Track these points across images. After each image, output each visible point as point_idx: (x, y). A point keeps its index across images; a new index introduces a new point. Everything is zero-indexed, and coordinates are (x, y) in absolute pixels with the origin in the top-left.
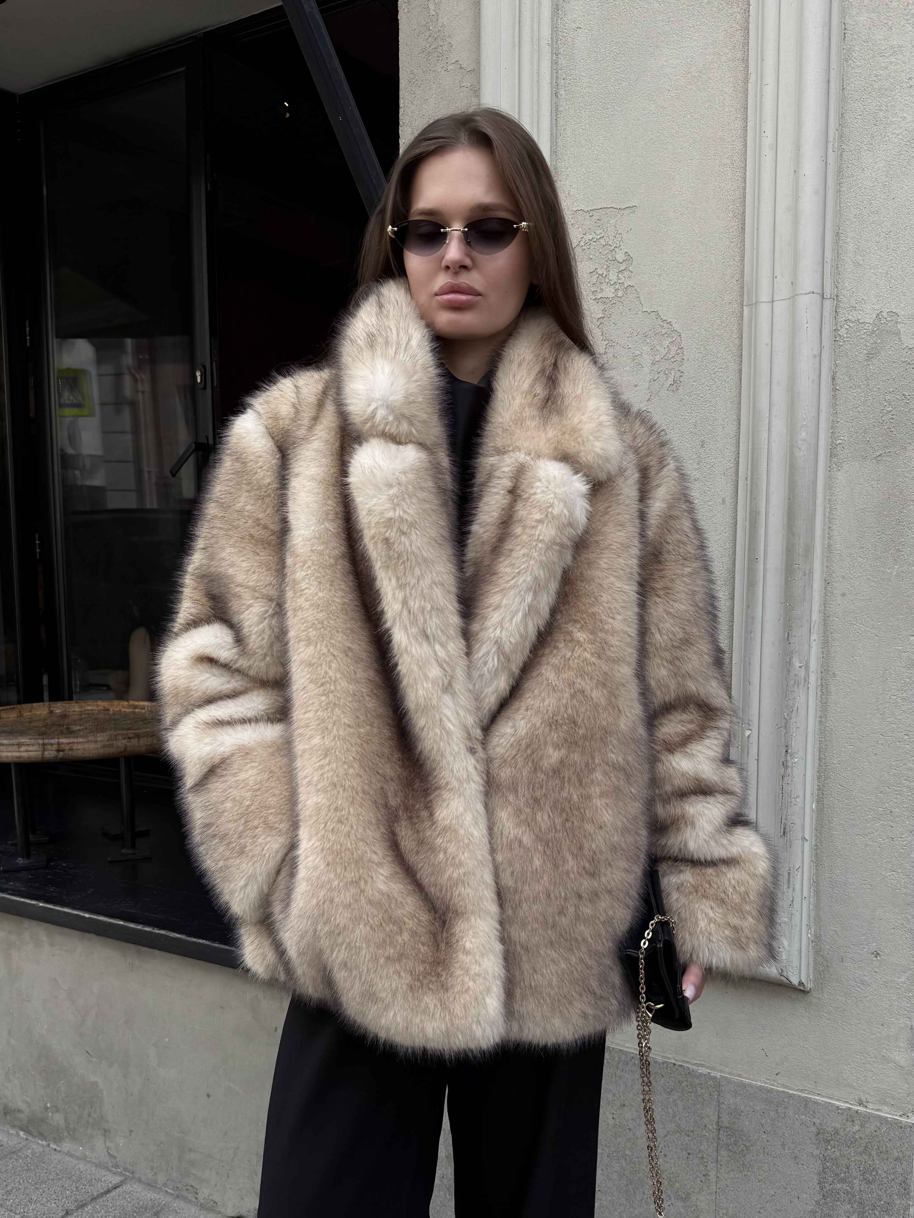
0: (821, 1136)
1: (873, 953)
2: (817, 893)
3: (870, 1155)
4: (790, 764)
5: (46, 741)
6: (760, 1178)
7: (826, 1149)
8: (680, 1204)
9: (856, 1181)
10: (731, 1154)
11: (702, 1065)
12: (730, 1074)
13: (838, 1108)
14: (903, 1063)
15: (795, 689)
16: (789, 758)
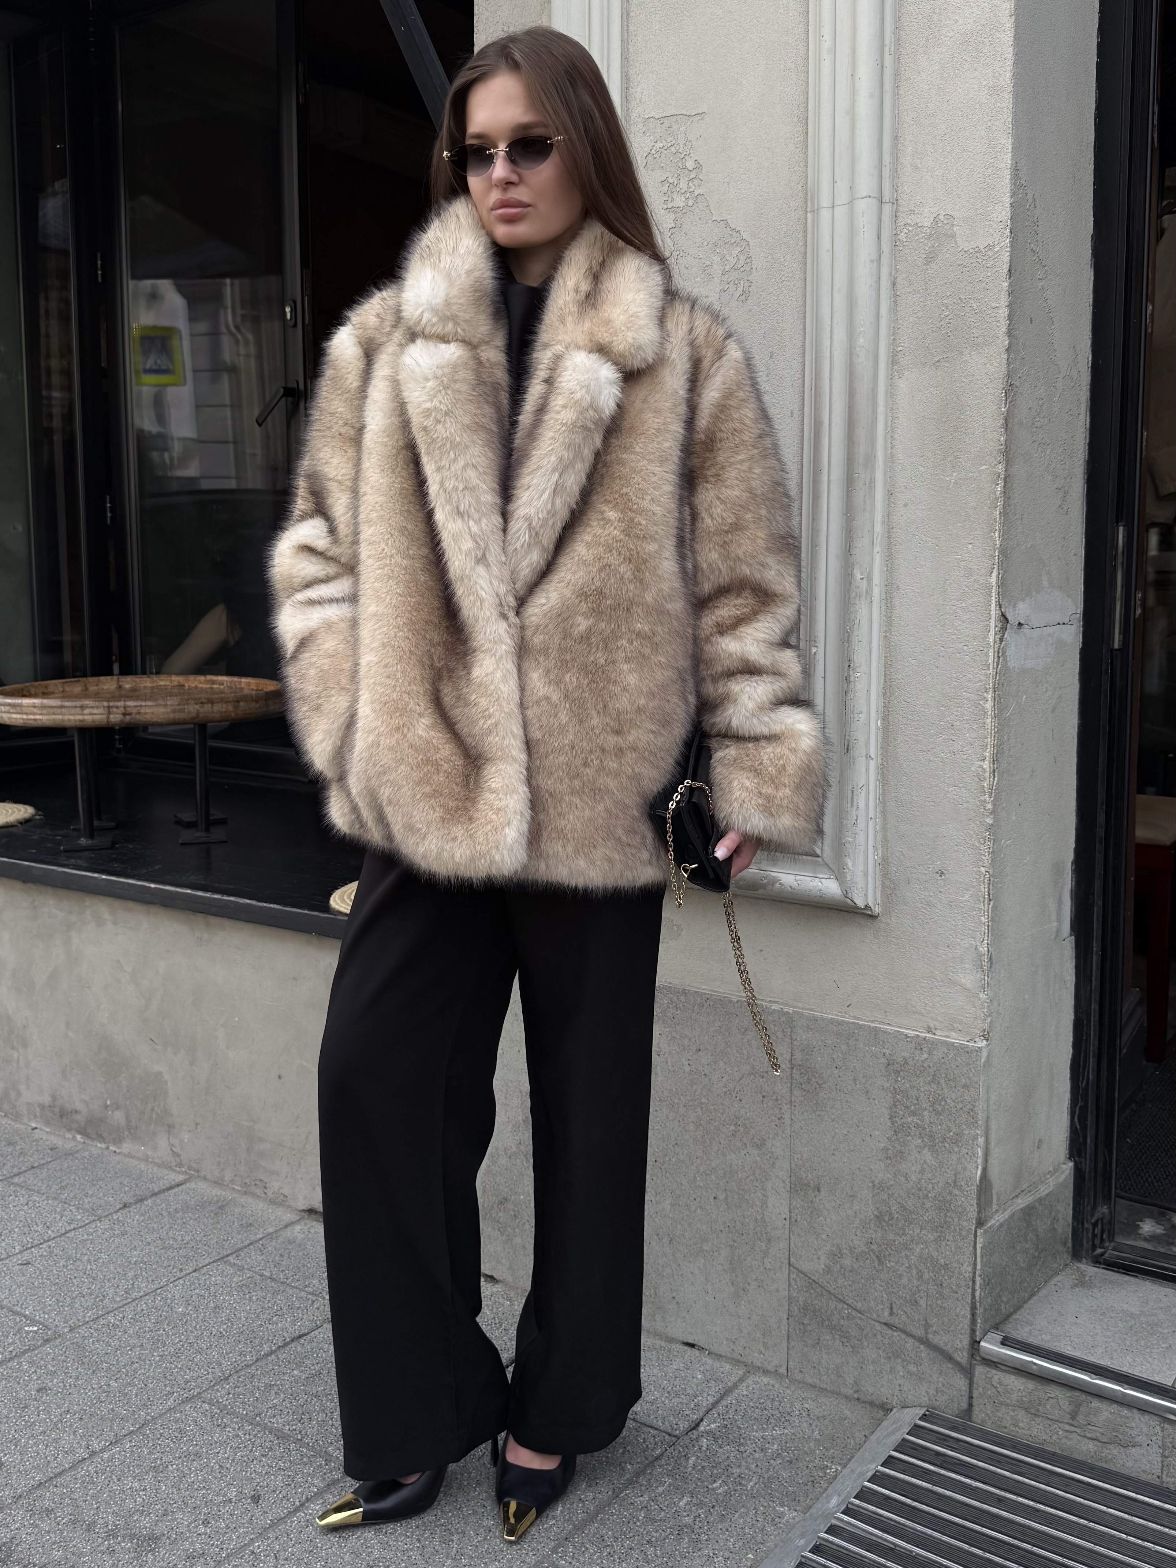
0: (891, 1067)
1: (937, 873)
2: (884, 813)
3: (939, 1083)
4: (852, 679)
5: (112, 704)
6: (833, 1117)
7: (896, 1081)
8: (755, 1152)
9: (926, 1113)
10: (804, 1093)
11: (776, 1002)
12: (803, 1009)
13: (906, 1036)
14: (969, 985)
15: (857, 602)
16: (851, 672)
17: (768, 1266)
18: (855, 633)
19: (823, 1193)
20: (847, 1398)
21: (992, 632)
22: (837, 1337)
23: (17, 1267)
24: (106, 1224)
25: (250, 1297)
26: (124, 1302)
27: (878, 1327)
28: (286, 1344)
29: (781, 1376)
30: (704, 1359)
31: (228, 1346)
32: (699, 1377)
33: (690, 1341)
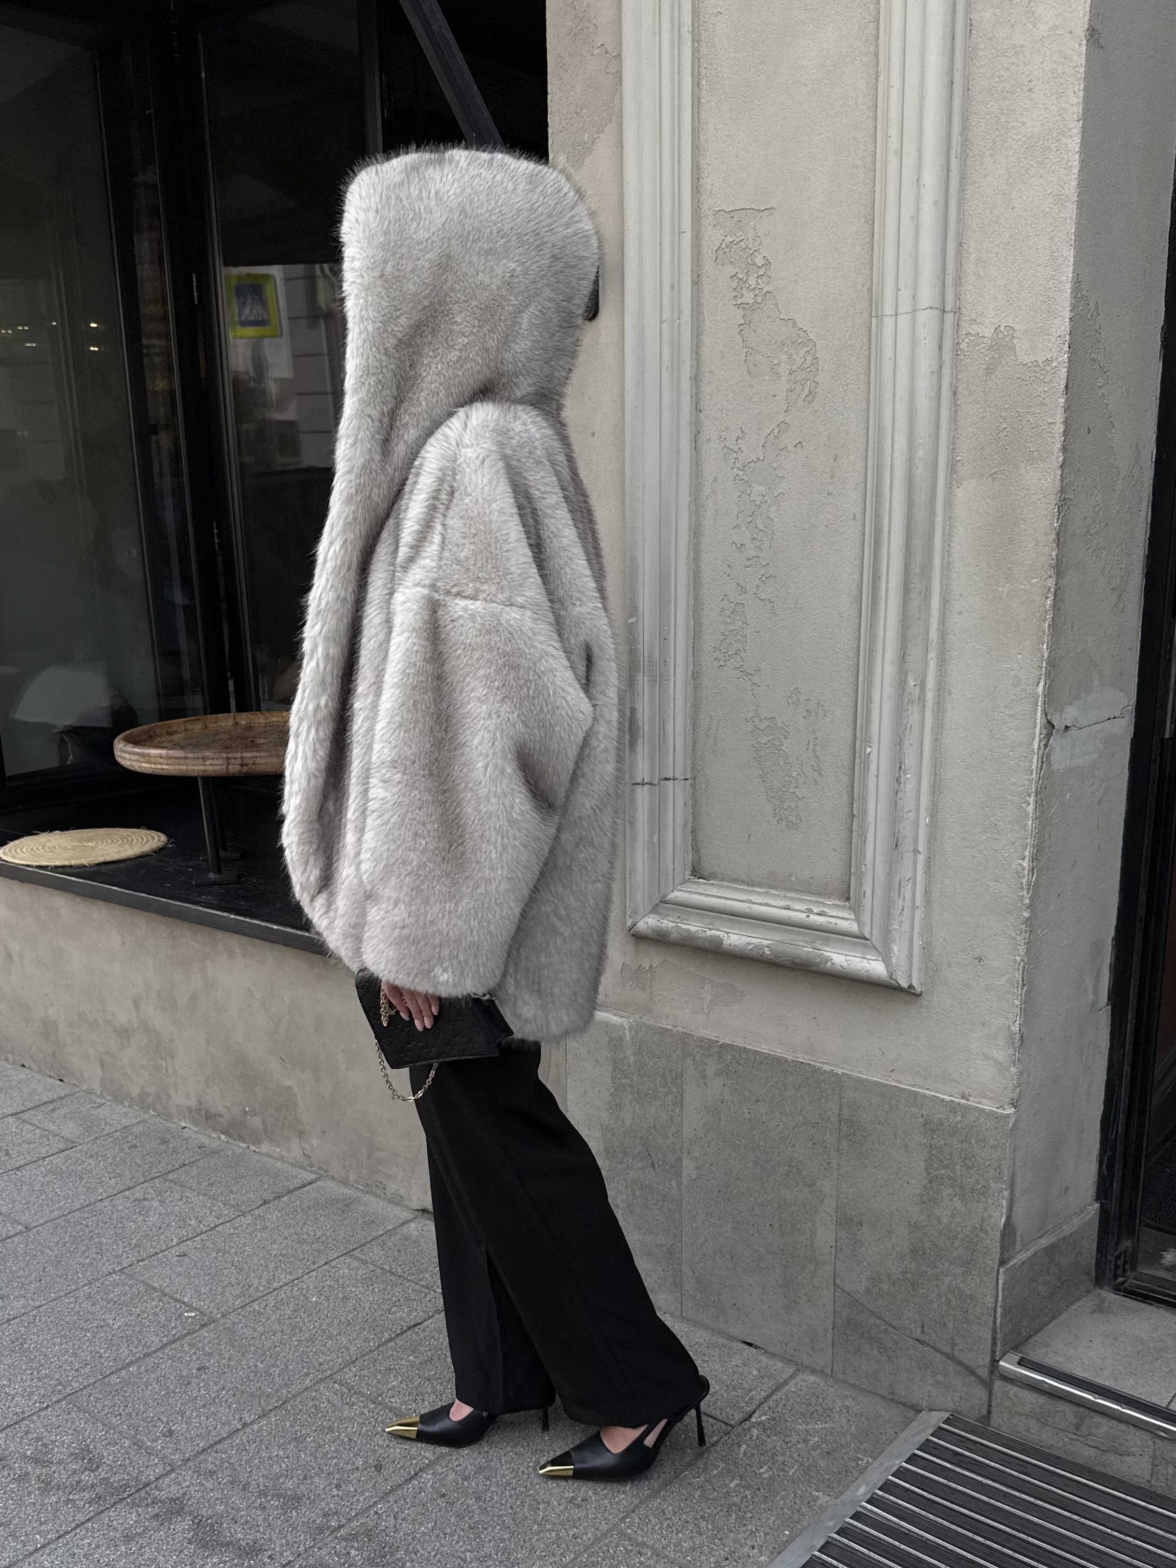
0: (927, 1126)
1: (977, 958)
2: (929, 902)
3: (970, 1143)
4: (903, 780)
5: (230, 755)
6: (876, 1165)
8: (806, 1190)
9: (958, 1167)
10: (850, 1143)
11: (827, 1064)
12: (851, 1070)
13: (942, 1100)
14: (1000, 1059)
15: (910, 707)
16: (902, 774)
17: (816, 1284)
18: (907, 737)
19: (865, 1228)
20: (883, 1397)
21: (1037, 739)
22: (875, 1347)
23: (175, 1259)
24: (248, 1219)
25: (373, 1290)
26: (267, 1291)
27: (911, 1342)
28: (403, 1332)
29: (826, 1374)
30: (760, 1358)
31: (355, 1334)
32: (755, 1373)
33: (749, 1341)
